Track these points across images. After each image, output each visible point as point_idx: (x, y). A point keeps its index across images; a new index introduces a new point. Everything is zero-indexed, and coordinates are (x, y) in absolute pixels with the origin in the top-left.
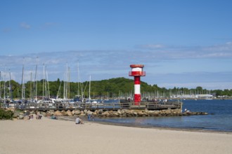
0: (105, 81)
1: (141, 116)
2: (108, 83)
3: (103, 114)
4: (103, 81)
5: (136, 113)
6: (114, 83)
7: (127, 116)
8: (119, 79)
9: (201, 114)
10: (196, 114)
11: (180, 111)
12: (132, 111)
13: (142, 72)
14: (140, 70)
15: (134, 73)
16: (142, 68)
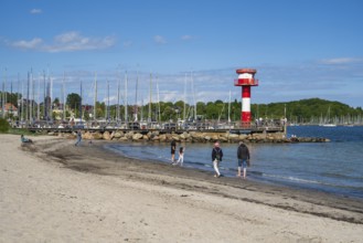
1: (215, 141)
3: (156, 137)
5: (208, 138)
6: (305, 105)
7: (193, 142)
9: (319, 141)
10: (311, 141)
12: (202, 136)
13: (253, 80)
14: (249, 76)
15: (241, 81)
16: (253, 73)
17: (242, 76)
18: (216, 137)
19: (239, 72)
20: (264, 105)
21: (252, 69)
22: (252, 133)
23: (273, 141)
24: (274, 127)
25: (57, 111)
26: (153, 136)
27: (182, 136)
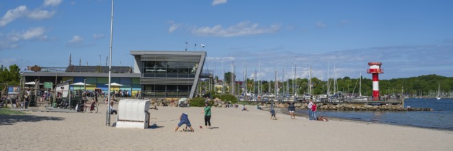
0: (414, 78)
1: (358, 110)
2: (417, 81)
3: (322, 107)
4: (411, 78)
5: (353, 107)
6: (423, 81)
7: (344, 110)
8: (430, 76)
9: (426, 110)
10: (420, 110)
11: (402, 107)
12: (350, 106)
13: (380, 70)
14: (377, 67)
15: (372, 70)
16: (380, 65)
17: (372, 67)
18: (358, 107)
19: (370, 64)
20: (387, 81)
21: (379, 62)
22: (381, 105)
23: (395, 110)
24: (396, 101)
25: (219, 86)
26: (319, 106)
27: (338, 106)
